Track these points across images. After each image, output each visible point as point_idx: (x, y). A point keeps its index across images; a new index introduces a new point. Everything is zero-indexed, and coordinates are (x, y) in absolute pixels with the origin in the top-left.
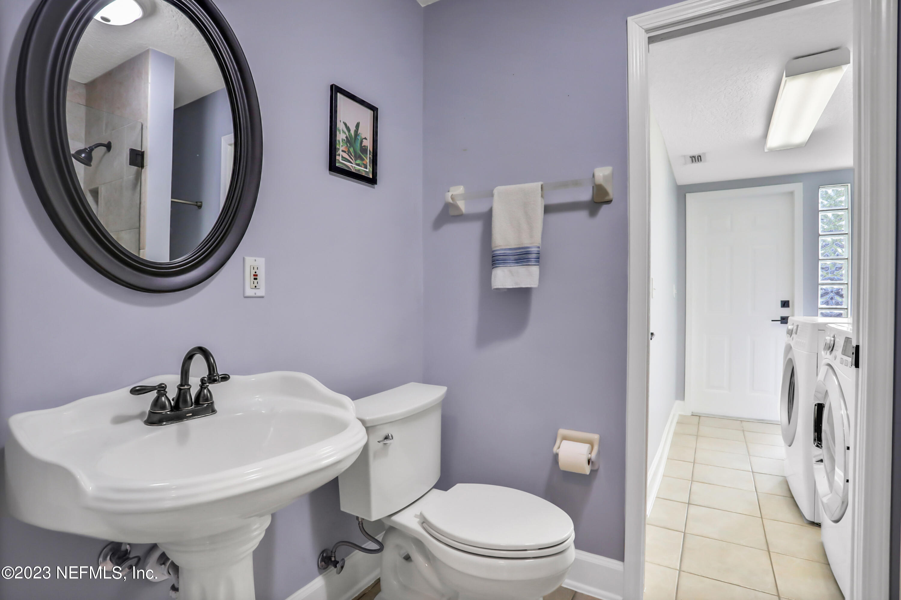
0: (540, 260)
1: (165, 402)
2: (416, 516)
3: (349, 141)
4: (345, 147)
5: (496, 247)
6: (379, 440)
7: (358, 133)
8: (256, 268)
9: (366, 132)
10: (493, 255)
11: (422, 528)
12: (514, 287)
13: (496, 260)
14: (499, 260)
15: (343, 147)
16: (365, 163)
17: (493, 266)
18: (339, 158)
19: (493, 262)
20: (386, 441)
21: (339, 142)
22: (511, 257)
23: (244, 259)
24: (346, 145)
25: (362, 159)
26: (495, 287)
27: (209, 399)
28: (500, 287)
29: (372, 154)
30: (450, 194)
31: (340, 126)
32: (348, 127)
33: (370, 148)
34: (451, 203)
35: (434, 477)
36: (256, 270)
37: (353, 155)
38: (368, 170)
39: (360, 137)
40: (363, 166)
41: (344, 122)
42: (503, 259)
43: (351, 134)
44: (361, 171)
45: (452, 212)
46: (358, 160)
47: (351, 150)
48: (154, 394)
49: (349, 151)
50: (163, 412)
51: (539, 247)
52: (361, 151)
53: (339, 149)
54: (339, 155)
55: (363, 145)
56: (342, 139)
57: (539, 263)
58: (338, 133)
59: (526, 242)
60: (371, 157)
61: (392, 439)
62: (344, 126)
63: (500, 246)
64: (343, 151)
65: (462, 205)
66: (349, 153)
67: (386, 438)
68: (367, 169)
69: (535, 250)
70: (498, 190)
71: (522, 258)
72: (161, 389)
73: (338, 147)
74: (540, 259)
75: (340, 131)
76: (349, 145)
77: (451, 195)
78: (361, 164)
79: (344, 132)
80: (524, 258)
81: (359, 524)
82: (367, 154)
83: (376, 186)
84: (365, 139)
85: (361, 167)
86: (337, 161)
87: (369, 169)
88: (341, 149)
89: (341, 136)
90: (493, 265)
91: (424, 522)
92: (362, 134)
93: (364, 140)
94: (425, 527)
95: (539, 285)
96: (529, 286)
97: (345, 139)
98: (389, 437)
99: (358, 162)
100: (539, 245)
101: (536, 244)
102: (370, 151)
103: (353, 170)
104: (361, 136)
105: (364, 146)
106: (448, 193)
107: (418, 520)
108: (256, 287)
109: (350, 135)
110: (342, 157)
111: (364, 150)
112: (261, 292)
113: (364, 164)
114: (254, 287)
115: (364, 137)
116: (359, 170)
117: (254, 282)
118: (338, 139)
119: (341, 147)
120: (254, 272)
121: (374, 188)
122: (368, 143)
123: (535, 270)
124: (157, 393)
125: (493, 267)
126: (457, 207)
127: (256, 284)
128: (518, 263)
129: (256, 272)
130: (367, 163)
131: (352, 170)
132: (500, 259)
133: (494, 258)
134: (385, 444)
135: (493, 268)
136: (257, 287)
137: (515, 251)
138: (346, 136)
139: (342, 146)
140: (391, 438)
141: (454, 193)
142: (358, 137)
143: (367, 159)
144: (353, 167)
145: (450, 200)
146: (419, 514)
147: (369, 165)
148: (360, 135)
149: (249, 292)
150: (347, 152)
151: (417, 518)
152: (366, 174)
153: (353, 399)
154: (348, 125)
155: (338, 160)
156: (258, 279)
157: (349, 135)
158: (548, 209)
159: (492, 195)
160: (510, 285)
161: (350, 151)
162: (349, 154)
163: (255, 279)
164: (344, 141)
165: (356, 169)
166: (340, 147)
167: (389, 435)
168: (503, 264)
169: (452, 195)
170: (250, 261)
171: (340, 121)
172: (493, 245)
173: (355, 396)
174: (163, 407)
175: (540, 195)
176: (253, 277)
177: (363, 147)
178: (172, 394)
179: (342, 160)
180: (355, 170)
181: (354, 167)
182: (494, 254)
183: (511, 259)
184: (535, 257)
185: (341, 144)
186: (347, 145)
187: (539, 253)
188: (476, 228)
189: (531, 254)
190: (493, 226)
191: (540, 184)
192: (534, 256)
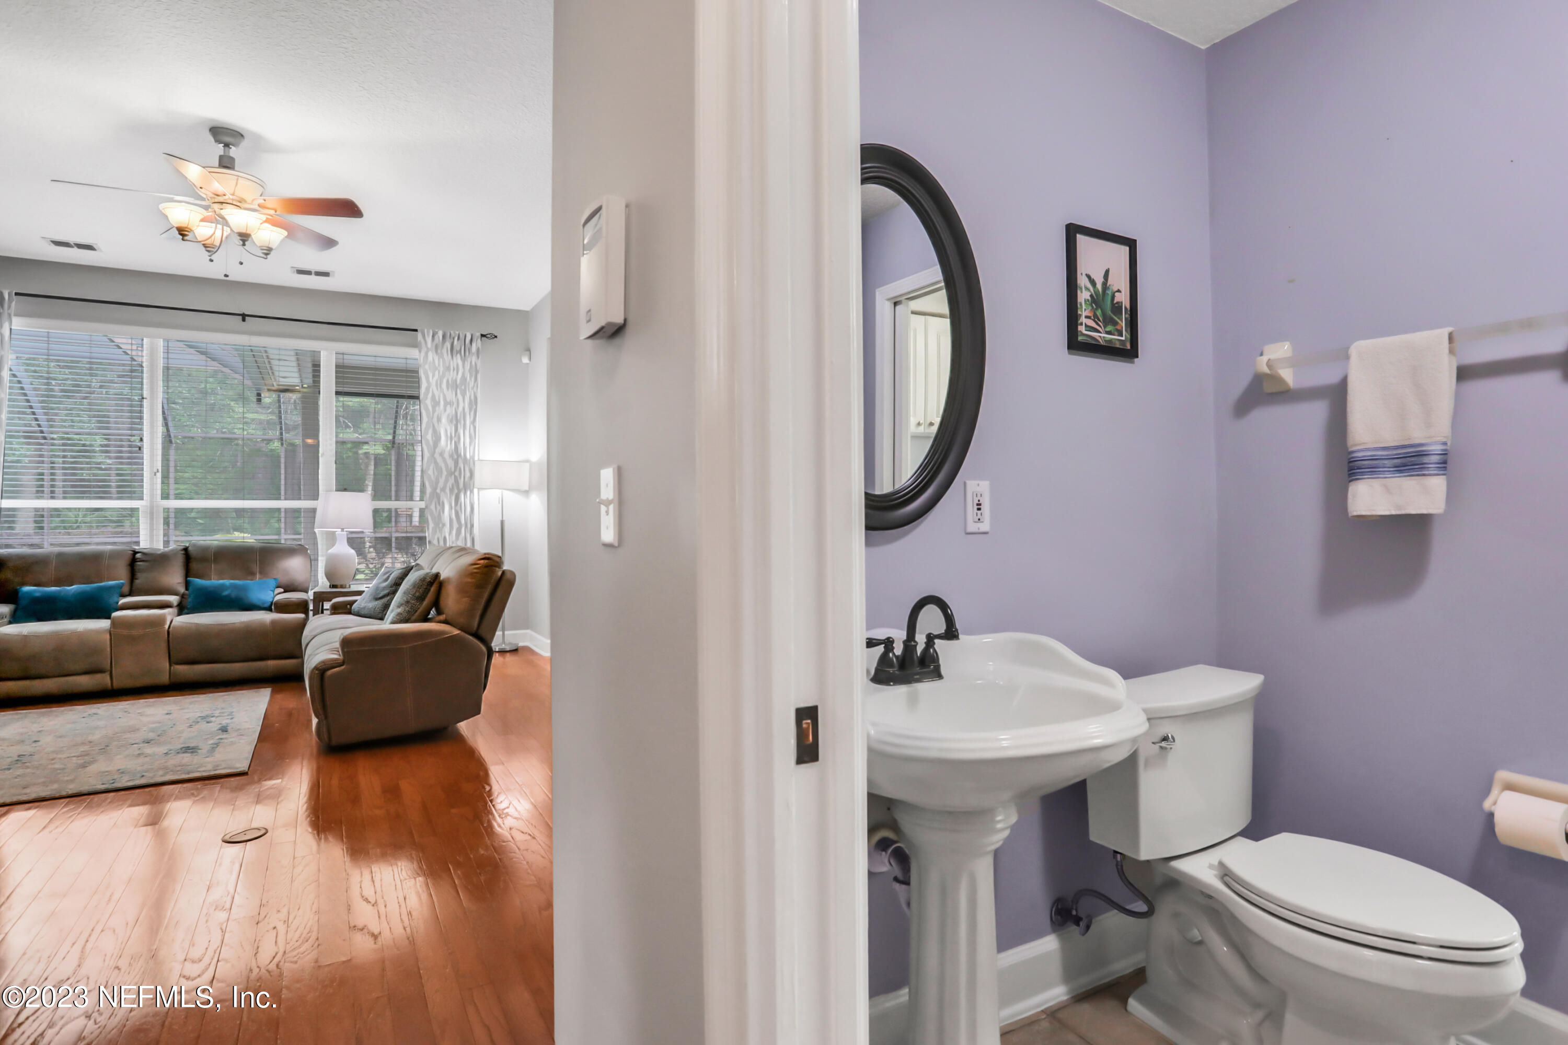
0: (1447, 465)
1: (893, 659)
2: (1211, 867)
3: (1095, 301)
4: (1089, 310)
5: (1356, 445)
6: (1154, 741)
7: (1108, 285)
8: (979, 495)
9: (1119, 281)
10: (1350, 459)
11: (1223, 883)
12: (1394, 513)
13: (1356, 468)
14: (1363, 467)
15: (1087, 311)
16: (1118, 328)
17: (1349, 477)
18: (1082, 329)
19: (1349, 471)
20: (1163, 744)
21: (1081, 305)
22: (1386, 462)
23: (965, 484)
24: (1090, 308)
25: (1115, 323)
26: (1355, 514)
27: (935, 659)
28: (1363, 513)
29: (1129, 313)
30: (1264, 359)
31: (1082, 281)
32: (1093, 279)
33: (1126, 303)
34: (1267, 375)
35: (1242, 820)
36: (979, 498)
37: (1101, 320)
38: (1123, 338)
39: (1110, 291)
40: (1116, 333)
41: (1086, 275)
42: (1370, 466)
43: (1098, 290)
44: (1114, 341)
45: (1268, 388)
46: (1109, 326)
47: (1099, 313)
48: (881, 649)
49: (1095, 316)
50: (891, 670)
51: (1446, 444)
52: (1112, 311)
53: (1081, 315)
54: (1081, 324)
55: (1115, 302)
56: (1085, 299)
57: (1445, 470)
58: (1079, 292)
59: (1417, 435)
60: (1128, 316)
61: (1174, 741)
62: (1087, 279)
63: (1364, 443)
64: (1087, 317)
65: (1288, 376)
66: (1095, 318)
67: (1165, 739)
68: (1122, 336)
69: (1438, 448)
70: (1358, 348)
71: (1409, 464)
72: (888, 643)
73: (1079, 312)
74: (1448, 463)
75: (1081, 289)
76: (1095, 307)
77: (1267, 360)
78: (1113, 331)
79: (1087, 289)
80: (1412, 463)
81: (1117, 865)
82: (1122, 314)
83: (1136, 360)
84: (1119, 291)
85: (1114, 335)
86: (1079, 334)
87: (1125, 336)
88: (1084, 314)
89: (1083, 296)
90: (1350, 475)
91: (1226, 874)
92: (1113, 285)
93: (1117, 294)
94: (1227, 882)
95: (1445, 510)
96: (1425, 512)
97: (1089, 298)
98: (1169, 738)
99: (1109, 328)
100: (1444, 440)
101: (1438, 438)
102: (1126, 308)
103: (1102, 342)
104: (1112, 289)
105: (1118, 303)
106: (1261, 357)
107: (1215, 872)
108: (979, 519)
109: (1096, 292)
110: (1086, 325)
111: (1117, 308)
112: (985, 527)
113: (1117, 330)
114: (977, 520)
115: (1116, 289)
116: (1110, 341)
117: (977, 513)
118: (1079, 301)
119: (1084, 312)
120: (977, 501)
121: (1133, 363)
122: (1123, 298)
123: (1437, 484)
124: (885, 647)
125: (1351, 478)
126: (1279, 380)
127: (979, 516)
128: (1400, 471)
129: (979, 501)
130: (1122, 328)
131: (1100, 343)
132: (1364, 465)
133: (1351, 464)
134: (1161, 747)
135: (1350, 481)
136: (981, 520)
137: (1395, 452)
138: (1090, 294)
139: (1085, 309)
140: (1172, 741)
141: (1273, 357)
142: (1107, 292)
143: (1122, 322)
144: (1101, 336)
145: (1266, 370)
146: (1216, 863)
147: (1126, 330)
148: (1111, 287)
149: (972, 527)
150: (1092, 318)
151: (1213, 870)
152: (1121, 345)
153: (1125, 677)
154: (1092, 277)
155: (1081, 332)
156: (982, 509)
157: (1094, 291)
158: (1464, 374)
159: (1347, 357)
160: (1384, 508)
161: (1097, 315)
162: (1096, 320)
163: (979, 509)
164: (1088, 303)
165: (1107, 339)
166: (1082, 312)
167: (1168, 736)
168: (1369, 473)
169: (1269, 359)
170: (972, 486)
171: (1082, 274)
172: (1350, 442)
173: (1128, 672)
174: (891, 665)
175: (1447, 351)
176: (976, 507)
177: (1116, 305)
178: (898, 650)
179: (1086, 330)
180: (1105, 341)
181: (1104, 337)
182: (1353, 458)
183: (1388, 466)
184: (1436, 461)
185: (1084, 307)
186: (1092, 306)
187: (1446, 454)
188: (1317, 412)
189: (1427, 456)
190: (1348, 409)
191: (1445, 332)
192: (1435, 459)
